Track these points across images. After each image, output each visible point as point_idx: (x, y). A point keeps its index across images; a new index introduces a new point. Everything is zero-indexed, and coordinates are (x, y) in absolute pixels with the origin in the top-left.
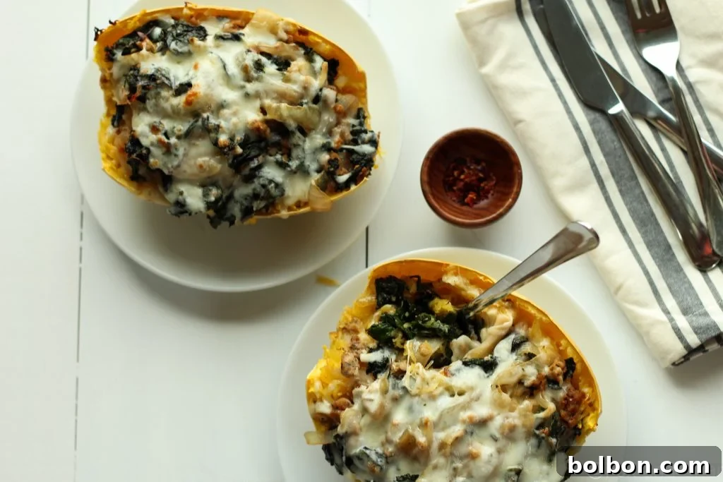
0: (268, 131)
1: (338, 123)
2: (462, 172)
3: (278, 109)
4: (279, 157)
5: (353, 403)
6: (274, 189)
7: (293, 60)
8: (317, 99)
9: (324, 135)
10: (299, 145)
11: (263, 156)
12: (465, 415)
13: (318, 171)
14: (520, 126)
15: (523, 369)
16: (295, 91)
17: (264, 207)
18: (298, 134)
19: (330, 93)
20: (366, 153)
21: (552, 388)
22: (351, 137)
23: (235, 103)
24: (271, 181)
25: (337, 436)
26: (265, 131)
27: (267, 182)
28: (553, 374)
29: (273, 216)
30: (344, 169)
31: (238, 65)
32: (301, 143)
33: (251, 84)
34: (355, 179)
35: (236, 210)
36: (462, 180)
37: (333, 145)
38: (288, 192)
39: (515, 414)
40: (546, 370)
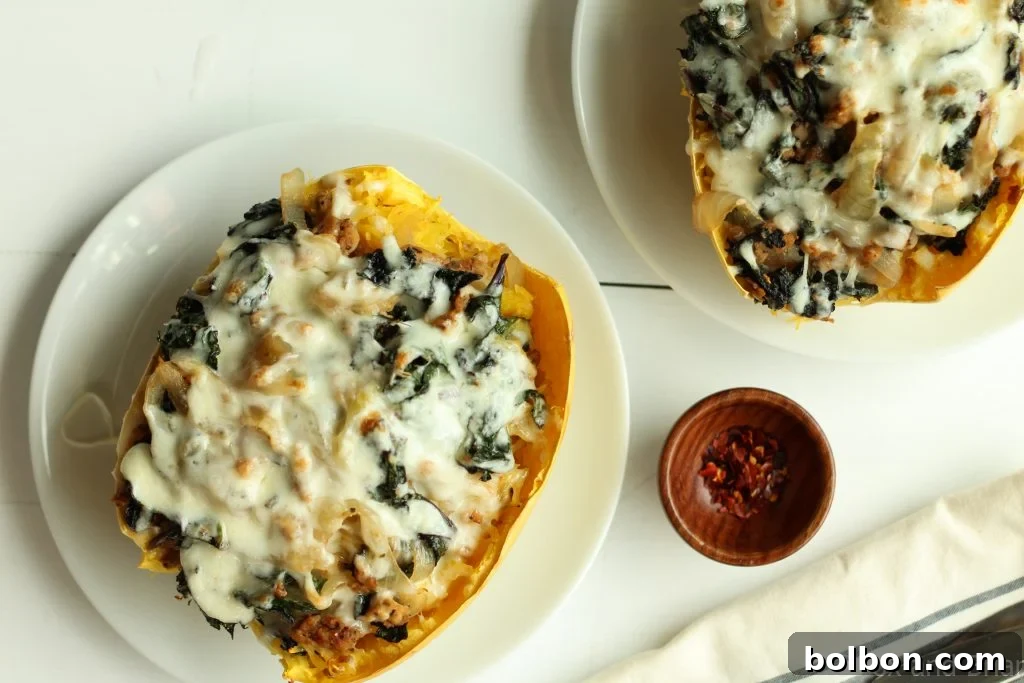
0: (837, 126)
1: (849, 250)
2: (761, 461)
3: (873, 145)
4: (790, 142)
5: (351, 255)
6: (734, 131)
7: (962, 175)
8: (889, 214)
9: (829, 224)
10: (809, 180)
11: (791, 115)
12: (305, 453)
13: (762, 212)
14: (839, 565)
15: (383, 556)
16: (905, 177)
17: (704, 112)
18: (828, 179)
19: (899, 238)
20: (794, 297)
21: (356, 603)
22: (824, 271)
23: (890, 67)
24: (748, 126)
25: (293, 230)
26: (835, 119)
27: (746, 118)
28: (377, 605)
29: (692, 127)
30: (764, 257)
31: (958, 76)
32: (812, 182)
33: (921, 99)
34: (747, 276)
35: (704, 62)
36: (747, 459)
37: (809, 240)
38: (729, 157)
39: (311, 540)
40: (385, 594)
